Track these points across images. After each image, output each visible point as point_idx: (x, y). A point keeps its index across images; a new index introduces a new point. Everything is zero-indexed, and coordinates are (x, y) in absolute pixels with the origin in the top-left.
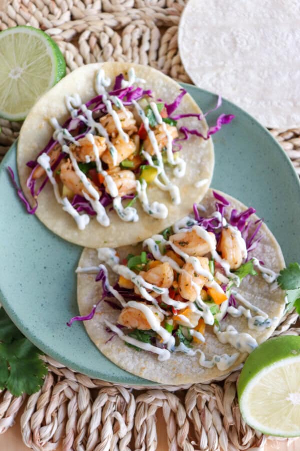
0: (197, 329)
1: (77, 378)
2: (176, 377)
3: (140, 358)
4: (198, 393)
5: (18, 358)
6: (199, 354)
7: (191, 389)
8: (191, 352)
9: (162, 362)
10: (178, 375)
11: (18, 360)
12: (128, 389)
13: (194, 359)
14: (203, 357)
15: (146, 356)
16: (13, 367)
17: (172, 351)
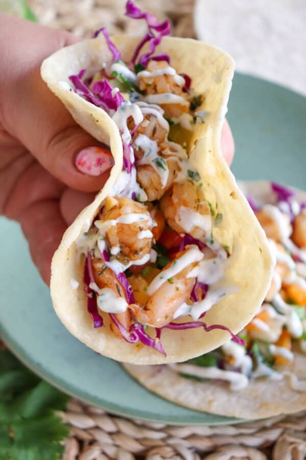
0: (279, 343)
1: (113, 439)
2: (261, 406)
3: (204, 390)
4: (292, 443)
5: (23, 418)
6: (287, 379)
7: (280, 439)
8: (276, 376)
9: (237, 392)
10: (264, 405)
11: (25, 421)
12: (190, 449)
13: (282, 384)
14: (294, 380)
15: (212, 387)
16: (17, 433)
17: (249, 377)
